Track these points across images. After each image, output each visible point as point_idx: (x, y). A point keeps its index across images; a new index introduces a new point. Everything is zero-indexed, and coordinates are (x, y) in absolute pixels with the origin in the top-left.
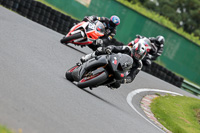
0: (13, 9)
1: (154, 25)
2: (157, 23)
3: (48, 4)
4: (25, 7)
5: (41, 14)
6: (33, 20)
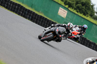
0: (29, 19)
3: (45, 17)
4: (35, 18)
5: (42, 21)
6: (38, 24)
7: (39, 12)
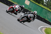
1: (45, 10)
2: (46, 9)
7: (15, 2)
